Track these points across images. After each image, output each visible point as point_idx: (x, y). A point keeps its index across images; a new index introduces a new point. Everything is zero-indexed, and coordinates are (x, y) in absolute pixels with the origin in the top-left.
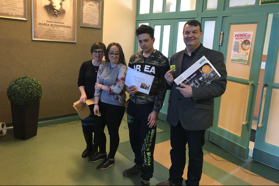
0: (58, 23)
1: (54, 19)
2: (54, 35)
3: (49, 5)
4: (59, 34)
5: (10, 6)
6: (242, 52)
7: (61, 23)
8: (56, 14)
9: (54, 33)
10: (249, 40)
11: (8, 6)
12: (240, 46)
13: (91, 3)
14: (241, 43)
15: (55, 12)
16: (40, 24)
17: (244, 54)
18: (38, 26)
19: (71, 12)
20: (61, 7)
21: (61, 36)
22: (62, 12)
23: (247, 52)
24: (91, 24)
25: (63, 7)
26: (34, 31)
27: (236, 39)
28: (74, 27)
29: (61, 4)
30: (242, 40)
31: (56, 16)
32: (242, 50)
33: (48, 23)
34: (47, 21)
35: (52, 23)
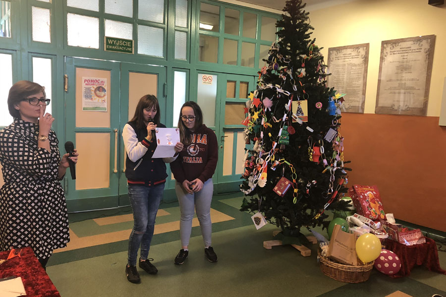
6: (97, 100)
10: (103, 86)
12: (93, 92)
17: (101, 101)
23: (103, 99)
27: (86, 84)
30: (95, 87)
32: (96, 97)
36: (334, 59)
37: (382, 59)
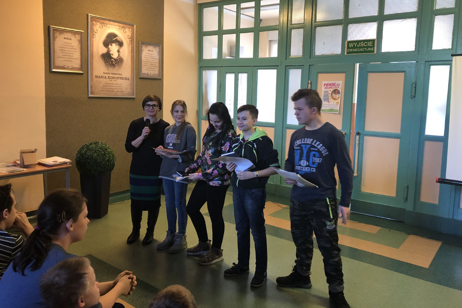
0: (116, 74)
1: (111, 70)
2: (112, 89)
3: (107, 53)
4: (117, 88)
5: (66, 57)
6: (333, 102)
7: (118, 74)
8: (114, 63)
9: (112, 87)
10: (338, 89)
11: (64, 56)
12: (330, 95)
13: (151, 48)
14: (331, 92)
15: (112, 61)
16: (96, 77)
17: (335, 103)
18: (95, 79)
19: (130, 60)
20: (119, 55)
21: (119, 90)
22: (119, 61)
24: (151, 74)
25: (121, 55)
26: (91, 87)
27: (325, 88)
28: (133, 78)
29: (118, 51)
30: (332, 90)
31: (114, 66)
33: (105, 75)
34: (104, 73)
35: (109, 75)
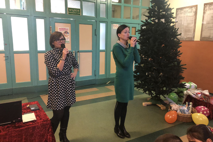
36: (179, 14)
37: (204, 13)
